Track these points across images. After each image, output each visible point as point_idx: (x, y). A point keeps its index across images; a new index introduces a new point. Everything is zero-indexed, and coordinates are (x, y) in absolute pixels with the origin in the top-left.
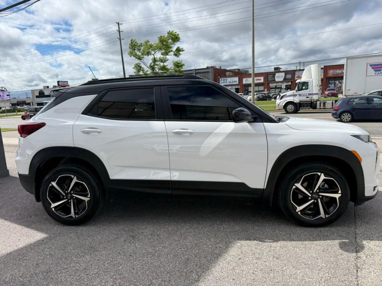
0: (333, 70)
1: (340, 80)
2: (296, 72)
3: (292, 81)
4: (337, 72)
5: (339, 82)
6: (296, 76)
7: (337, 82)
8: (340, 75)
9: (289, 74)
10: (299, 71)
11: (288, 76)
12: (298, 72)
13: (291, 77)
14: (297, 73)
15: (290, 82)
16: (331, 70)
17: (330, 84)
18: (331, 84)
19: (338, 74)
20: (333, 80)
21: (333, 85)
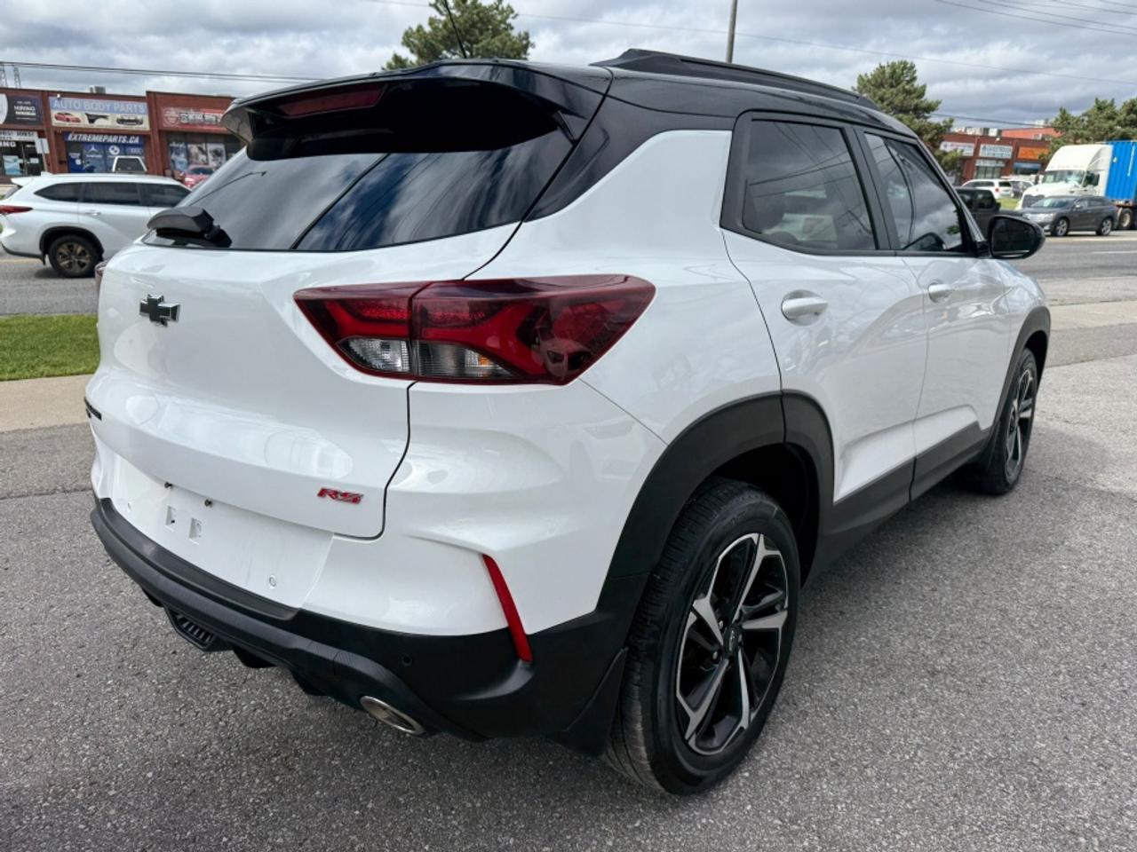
0: (179, 110)
1: (200, 143)
2: (51, 99)
3: (40, 128)
4: (191, 117)
5: (200, 149)
6: (54, 113)
7: (194, 149)
8: (199, 127)
9: (26, 103)
10: (62, 96)
11: (21, 108)
12: (59, 99)
13: (34, 114)
14: (56, 101)
15: (33, 130)
16: (172, 109)
17: (172, 152)
18: (178, 154)
19: (194, 124)
20: (180, 142)
21: (183, 155)
